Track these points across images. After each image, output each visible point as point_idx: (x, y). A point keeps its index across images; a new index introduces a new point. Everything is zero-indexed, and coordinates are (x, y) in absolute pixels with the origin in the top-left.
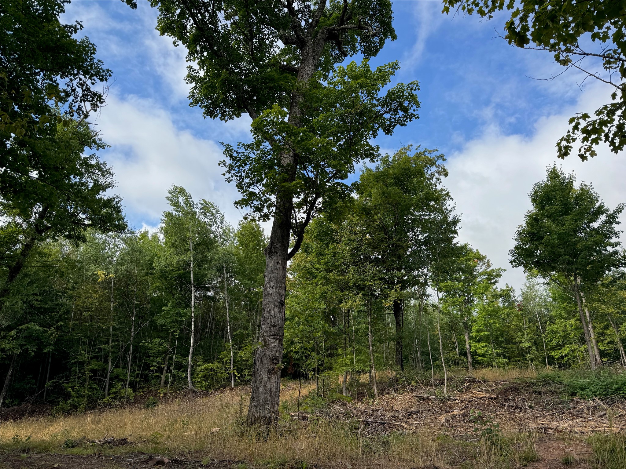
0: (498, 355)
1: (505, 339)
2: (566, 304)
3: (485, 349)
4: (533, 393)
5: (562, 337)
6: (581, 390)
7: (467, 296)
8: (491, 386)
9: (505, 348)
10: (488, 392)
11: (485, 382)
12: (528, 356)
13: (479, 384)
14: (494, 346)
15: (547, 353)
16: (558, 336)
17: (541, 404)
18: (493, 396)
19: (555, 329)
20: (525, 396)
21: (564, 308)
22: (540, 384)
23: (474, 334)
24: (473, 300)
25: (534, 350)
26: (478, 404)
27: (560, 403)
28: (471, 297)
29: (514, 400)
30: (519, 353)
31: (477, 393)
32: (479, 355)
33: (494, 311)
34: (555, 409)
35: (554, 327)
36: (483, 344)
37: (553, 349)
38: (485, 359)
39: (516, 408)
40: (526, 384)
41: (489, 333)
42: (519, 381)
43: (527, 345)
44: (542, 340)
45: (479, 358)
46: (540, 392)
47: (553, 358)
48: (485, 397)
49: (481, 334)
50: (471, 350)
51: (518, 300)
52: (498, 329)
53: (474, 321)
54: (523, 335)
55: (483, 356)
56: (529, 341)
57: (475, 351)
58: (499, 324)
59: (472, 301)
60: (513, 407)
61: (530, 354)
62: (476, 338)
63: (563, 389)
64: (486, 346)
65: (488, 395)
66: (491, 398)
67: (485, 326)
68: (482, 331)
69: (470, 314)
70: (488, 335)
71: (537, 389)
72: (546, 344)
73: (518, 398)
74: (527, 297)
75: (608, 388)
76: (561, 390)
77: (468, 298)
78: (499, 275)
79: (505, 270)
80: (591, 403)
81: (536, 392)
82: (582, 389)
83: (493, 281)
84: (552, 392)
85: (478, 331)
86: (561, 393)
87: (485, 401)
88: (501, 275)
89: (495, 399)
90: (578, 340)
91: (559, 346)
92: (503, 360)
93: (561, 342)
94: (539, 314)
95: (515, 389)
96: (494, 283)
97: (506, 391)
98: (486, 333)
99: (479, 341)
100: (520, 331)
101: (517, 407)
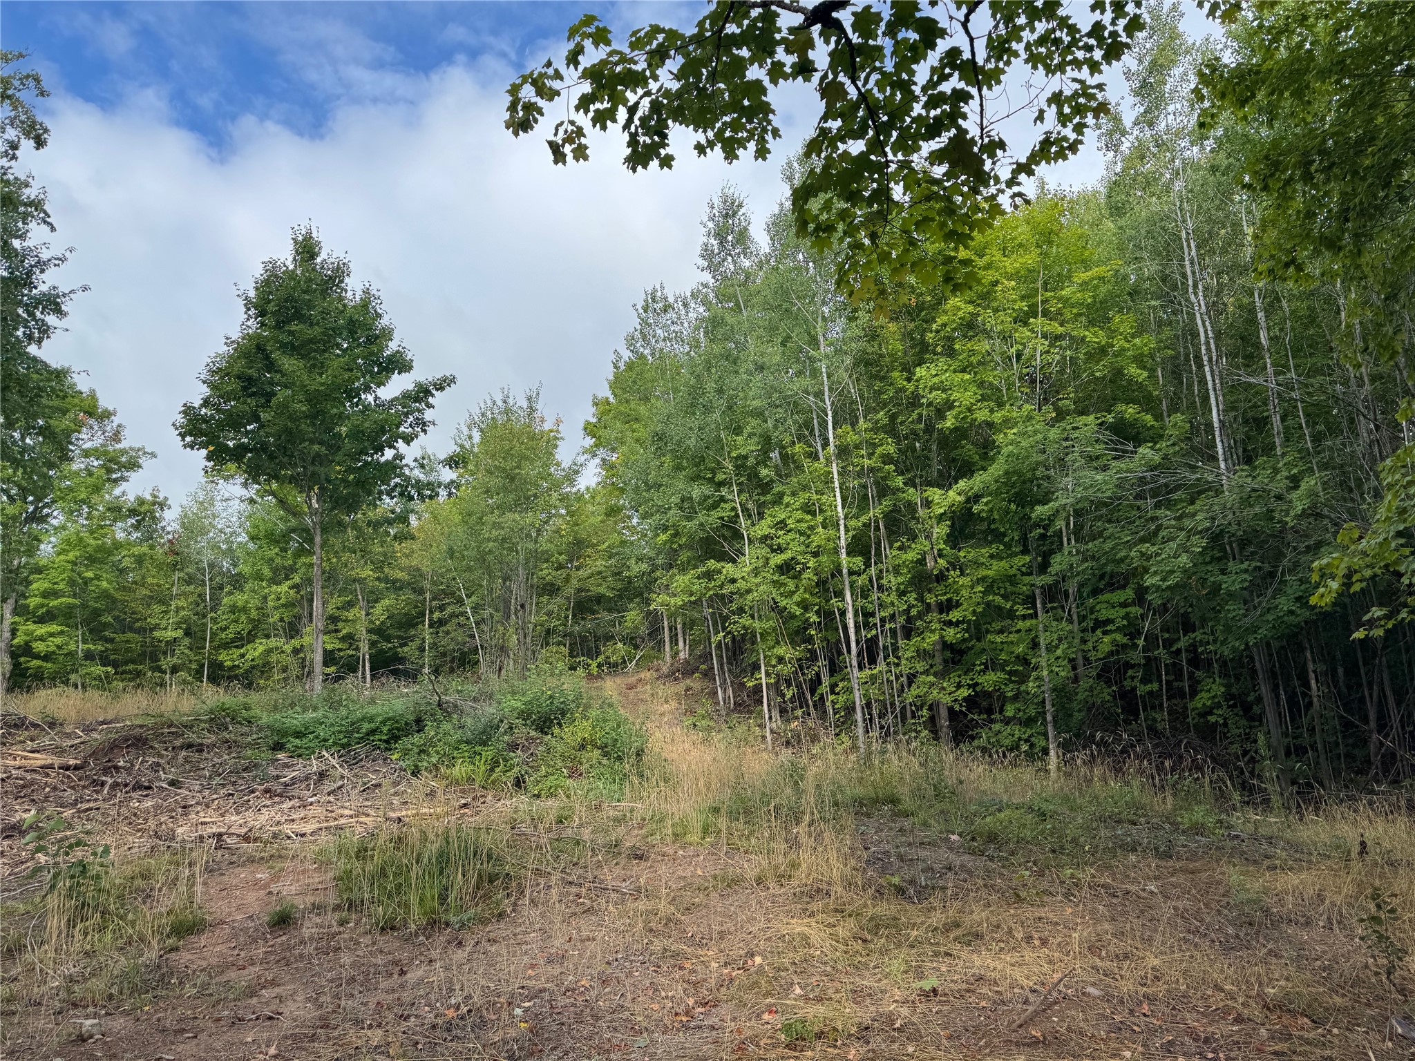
0: (89, 656)
1: (116, 618)
2: (277, 550)
3: (58, 641)
4: (181, 748)
5: (250, 620)
6: (297, 737)
7: (31, 503)
8: (68, 736)
9: (107, 640)
10: (59, 751)
11: (52, 725)
12: (166, 662)
13: (33, 732)
14: (83, 634)
15: (210, 654)
16: (243, 617)
17: (201, 773)
18: (72, 762)
19: (240, 604)
20: (161, 756)
21: (272, 559)
22: (203, 725)
23: (33, 602)
24: (48, 515)
25: (183, 648)
26: (23, 787)
27: (246, 769)
28: (44, 507)
29: (129, 770)
30: (143, 654)
31: (26, 758)
32: (37, 656)
33: (101, 549)
34: (234, 783)
35: (240, 598)
36: (54, 628)
37: (226, 645)
38: (50, 665)
39: (134, 789)
40: (169, 727)
41: (77, 602)
42: (149, 722)
43: (170, 634)
44: (205, 625)
45: (35, 663)
46: (201, 744)
47: (221, 666)
48: (51, 767)
49: (54, 603)
50: (15, 641)
51: (169, 529)
52: (105, 595)
53: (39, 570)
54: (166, 612)
55: (47, 657)
56: (177, 626)
57: (27, 643)
58: (110, 582)
59: (43, 519)
60: (126, 785)
61: (173, 656)
62: (34, 612)
63: (255, 736)
64: (62, 632)
65: (57, 761)
66: (67, 768)
67: (71, 583)
68: (55, 594)
69: (31, 551)
70: (71, 607)
71: (193, 737)
72: (213, 634)
73: (142, 762)
74: (193, 526)
75: (352, 731)
76: (249, 739)
77: (36, 508)
78: (133, 465)
79: (153, 455)
80: (315, 766)
81: (189, 746)
82: (298, 735)
83: (114, 476)
84: (229, 745)
85: (46, 594)
86: (249, 745)
87: (48, 775)
88: (140, 466)
89: (76, 768)
90: (284, 629)
91: (240, 641)
92: (98, 670)
93: (244, 633)
94: (212, 566)
95: (137, 741)
96: (116, 481)
97: (114, 746)
98: (71, 600)
99: (41, 620)
100: (162, 602)
101: (138, 787)
